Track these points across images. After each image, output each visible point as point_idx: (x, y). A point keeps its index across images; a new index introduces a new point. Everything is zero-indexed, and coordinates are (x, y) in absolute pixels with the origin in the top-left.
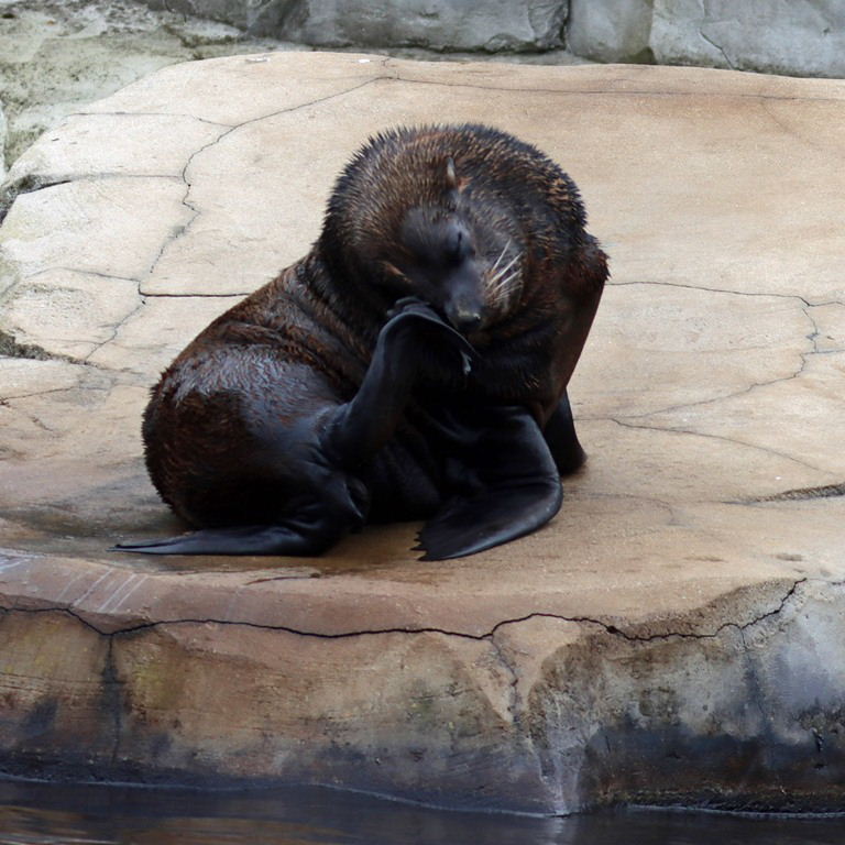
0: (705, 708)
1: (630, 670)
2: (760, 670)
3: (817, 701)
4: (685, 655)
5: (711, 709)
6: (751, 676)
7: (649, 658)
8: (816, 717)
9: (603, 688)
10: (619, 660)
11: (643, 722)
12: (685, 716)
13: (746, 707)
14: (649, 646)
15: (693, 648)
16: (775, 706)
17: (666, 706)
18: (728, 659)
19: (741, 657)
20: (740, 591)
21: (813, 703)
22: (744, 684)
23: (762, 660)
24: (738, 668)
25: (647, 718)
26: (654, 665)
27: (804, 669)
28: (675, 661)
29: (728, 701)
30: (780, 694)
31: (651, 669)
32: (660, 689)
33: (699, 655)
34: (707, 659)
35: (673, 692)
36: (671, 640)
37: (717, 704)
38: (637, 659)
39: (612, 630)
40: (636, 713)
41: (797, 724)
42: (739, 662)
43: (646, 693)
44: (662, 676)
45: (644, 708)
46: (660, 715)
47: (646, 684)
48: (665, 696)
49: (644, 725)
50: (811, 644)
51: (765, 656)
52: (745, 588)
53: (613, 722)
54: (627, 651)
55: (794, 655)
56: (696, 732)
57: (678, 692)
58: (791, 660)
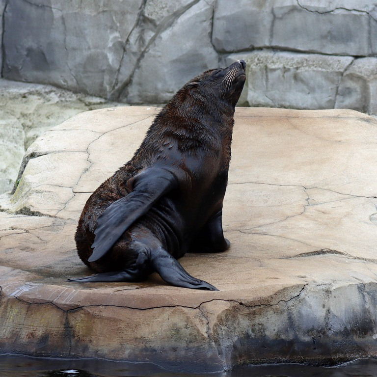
0: (274, 330)
1: (248, 317)
2: (293, 316)
3: (313, 326)
4: (267, 312)
5: (276, 330)
6: (290, 318)
7: (254, 313)
8: (313, 332)
9: (238, 324)
10: (244, 314)
11: (253, 335)
12: (267, 333)
13: (289, 329)
14: (254, 309)
15: (269, 309)
16: (299, 328)
17: (261, 329)
18: (282, 313)
19: (286, 312)
20: (285, 289)
21: (312, 327)
22: (287, 321)
23: (294, 313)
24: (285, 316)
25: (254, 334)
26: (256, 315)
27: (309, 315)
28: (263, 314)
29: (282, 327)
30: (300, 324)
31: (255, 317)
32: (258, 324)
33: (272, 312)
34: (274, 313)
35: (263, 325)
36: (262, 307)
37: (278, 328)
38: (250, 314)
39: (241, 304)
40: (250, 332)
41: (306, 335)
42: (286, 314)
43: (254, 325)
44: (259, 319)
45: (253, 331)
46: (259, 333)
47: (253, 323)
48: (260, 326)
49: (253, 337)
50: (310, 307)
51: (295, 312)
52: (287, 288)
53: (242, 336)
54: (246, 311)
55: (305, 311)
56: (271, 338)
57: (265, 325)
58: (304, 312)
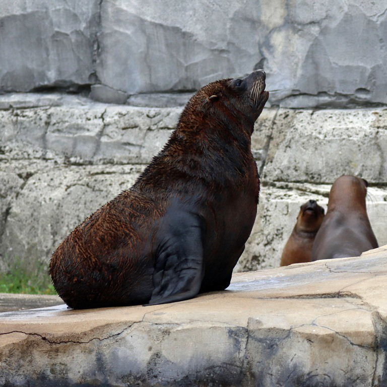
0: (79, 372)
1: (48, 355)
2: (104, 358)
3: (131, 371)
4: (73, 350)
5: (81, 373)
6: (99, 359)
7: (57, 351)
8: (129, 378)
9: (31, 361)
10: (42, 351)
11: (51, 376)
12: (70, 376)
13: (96, 372)
14: (58, 346)
15: (77, 347)
16: (110, 372)
17: (63, 370)
18: (91, 352)
19: (95, 352)
20: (108, 325)
21: (129, 372)
22: (95, 363)
23: (105, 353)
24: (93, 357)
25: (54, 375)
26: (59, 353)
27: (126, 358)
28: (69, 352)
29: (89, 369)
30: (113, 368)
31: (57, 355)
32: (60, 363)
33: (79, 351)
34: (82, 352)
35: (66, 365)
36: (69, 344)
37: (84, 370)
38: (51, 351)
39: (44, 339)
40: (48, 372)
41: (120, 381)
43: (54, 365)
44: (62, 358)
45: (52, 371)
46: (60, 374)
47: (53, 361)
48: (63, 367)
49: (51, 378)
50: (131, 348)
51: (107, 353)
52: (110, 324)
53: (35, 376)
54: (47, 347)
55: (122, 352)
56: (75, 382)
57: (68, 365)
58: (120, 353)
